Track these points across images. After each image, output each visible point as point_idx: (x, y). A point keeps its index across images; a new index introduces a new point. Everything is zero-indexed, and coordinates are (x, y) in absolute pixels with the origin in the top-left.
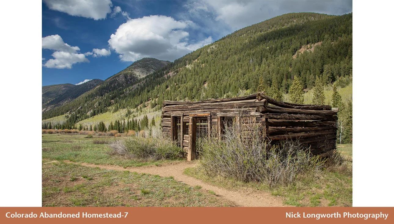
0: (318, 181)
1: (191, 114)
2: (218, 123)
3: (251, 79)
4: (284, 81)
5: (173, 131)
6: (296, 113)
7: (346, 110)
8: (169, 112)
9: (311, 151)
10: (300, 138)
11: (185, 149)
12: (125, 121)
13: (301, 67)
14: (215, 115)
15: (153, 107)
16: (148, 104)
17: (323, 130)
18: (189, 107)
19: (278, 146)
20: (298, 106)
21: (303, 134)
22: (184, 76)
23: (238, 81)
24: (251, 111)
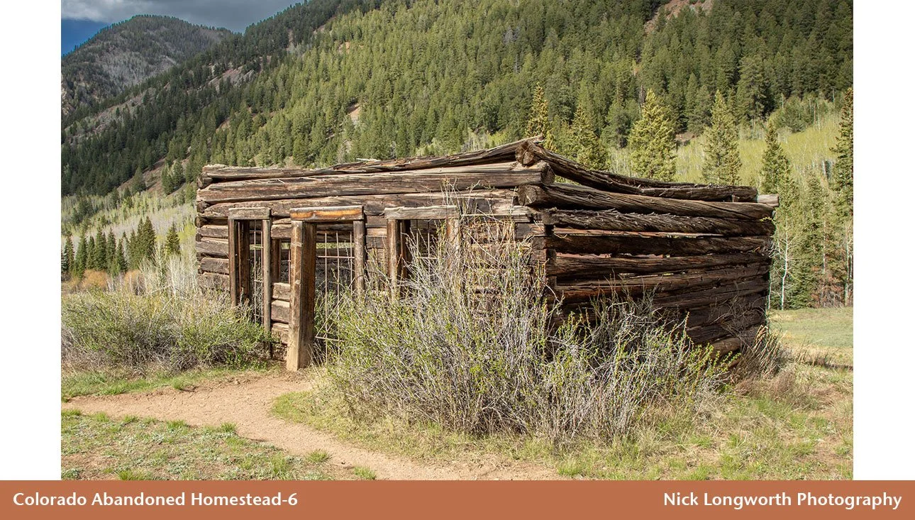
0: (706, 426)
1: (297, 212)
2: (388, 242)
3: (506, 99)
4: (615, 106)
5: (237, 269)
6: (645, 210)
7: (802, 203)
8: (222, 205)
9: (688, 333)
10: (657, 292)
11: (276, 330)
12: (72, 238)
13: (670, 64)
14: (378, 213)
15: (173, 191)
16: (153, 179)
17: (728, 264)
18: (289, 188)
19: (585, 318)
20: (653, 185)
21: (667, 277)
22: (280, 84)
23: (465, 105)
24: (497, 202)
